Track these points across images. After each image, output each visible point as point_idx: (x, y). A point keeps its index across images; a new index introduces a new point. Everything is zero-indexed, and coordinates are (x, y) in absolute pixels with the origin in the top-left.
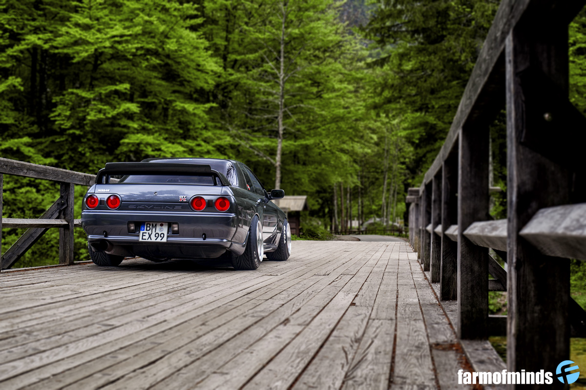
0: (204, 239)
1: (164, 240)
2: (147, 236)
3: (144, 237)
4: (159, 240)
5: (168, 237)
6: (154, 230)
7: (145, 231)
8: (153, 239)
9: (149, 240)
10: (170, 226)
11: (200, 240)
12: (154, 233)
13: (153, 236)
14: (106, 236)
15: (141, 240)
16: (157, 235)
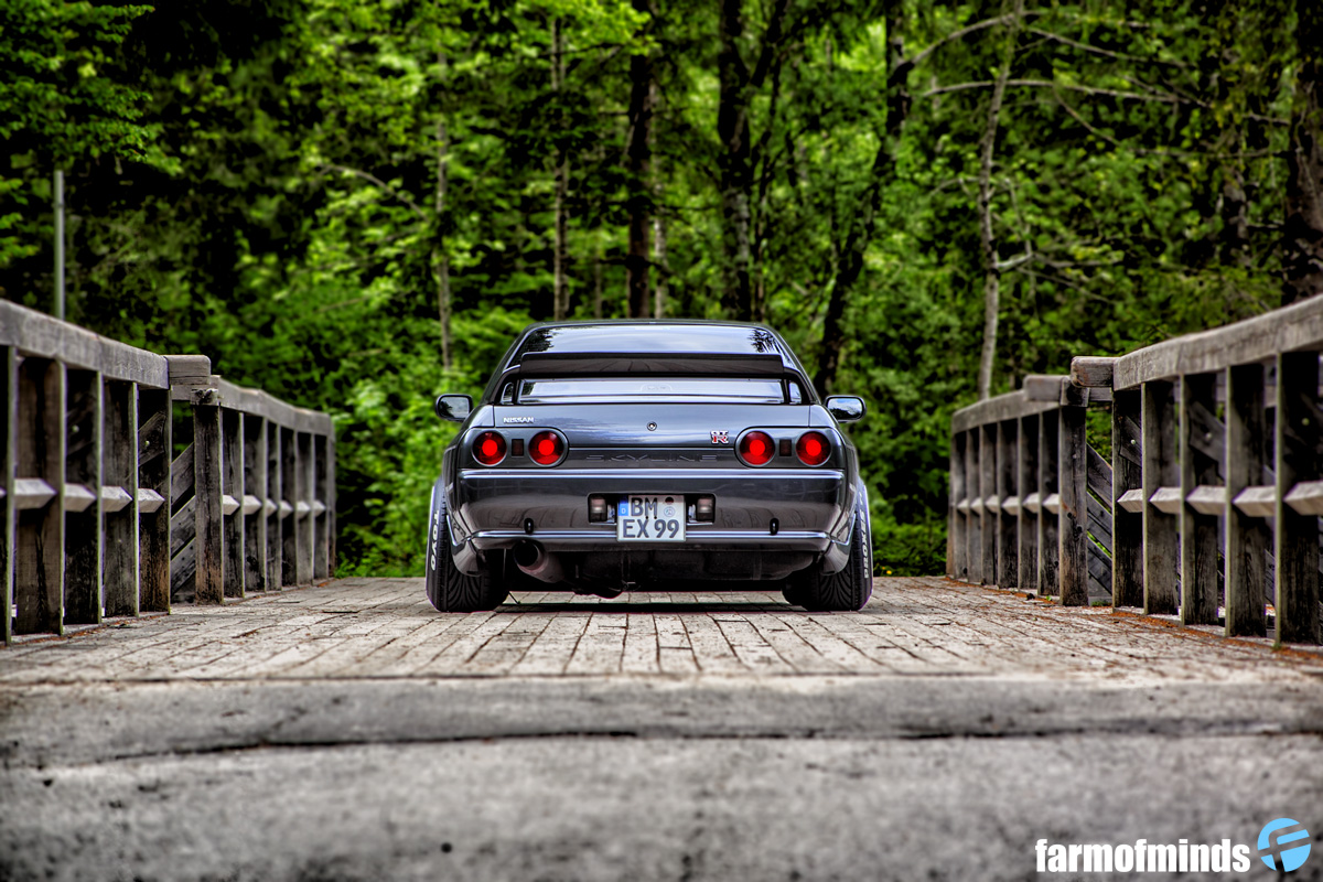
0: (773, 533)
1: (680, 537)
2: (636, 529)
3: (629, 532)
4: (666, 537)
5: (688, 528)
6: (651, 514)
7: (630, 517)
8: (653, 536)
9: (643, 538)
10: (691, 500)
11: (762, 535)
12: (652, 521)
13: (650, 528)
14: (530, 532)
15: (621, 538)
16: (661, 526)
